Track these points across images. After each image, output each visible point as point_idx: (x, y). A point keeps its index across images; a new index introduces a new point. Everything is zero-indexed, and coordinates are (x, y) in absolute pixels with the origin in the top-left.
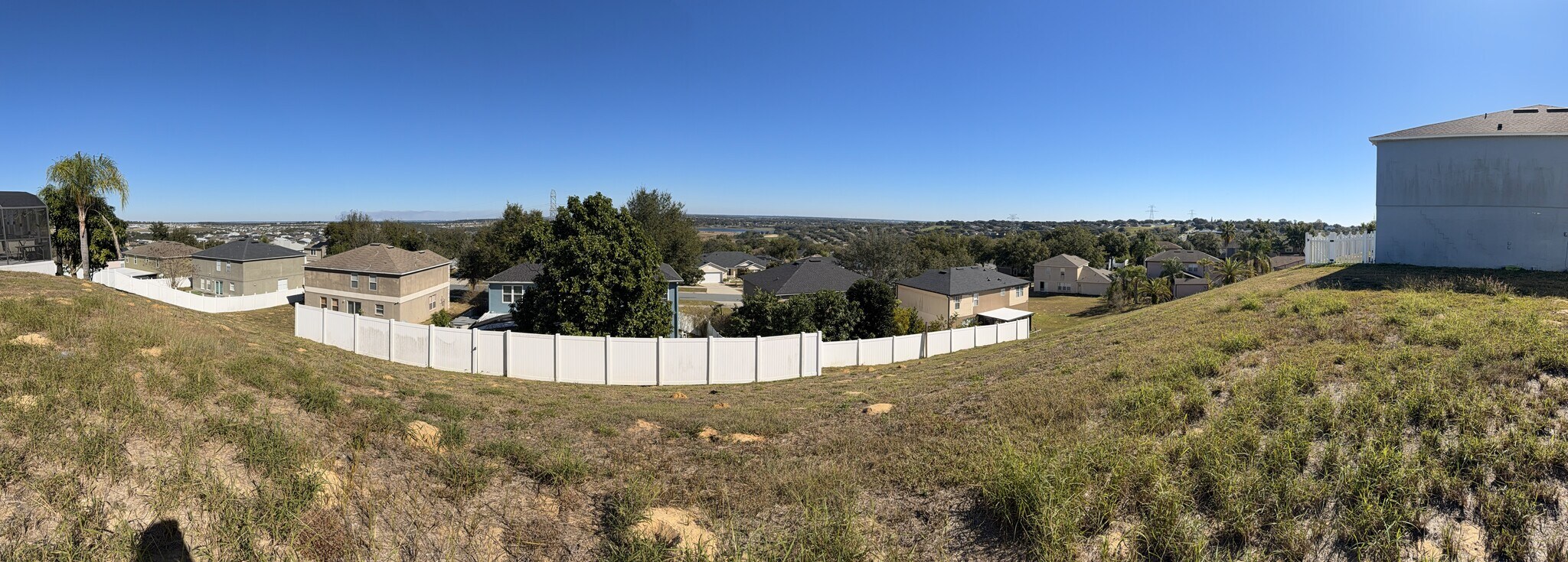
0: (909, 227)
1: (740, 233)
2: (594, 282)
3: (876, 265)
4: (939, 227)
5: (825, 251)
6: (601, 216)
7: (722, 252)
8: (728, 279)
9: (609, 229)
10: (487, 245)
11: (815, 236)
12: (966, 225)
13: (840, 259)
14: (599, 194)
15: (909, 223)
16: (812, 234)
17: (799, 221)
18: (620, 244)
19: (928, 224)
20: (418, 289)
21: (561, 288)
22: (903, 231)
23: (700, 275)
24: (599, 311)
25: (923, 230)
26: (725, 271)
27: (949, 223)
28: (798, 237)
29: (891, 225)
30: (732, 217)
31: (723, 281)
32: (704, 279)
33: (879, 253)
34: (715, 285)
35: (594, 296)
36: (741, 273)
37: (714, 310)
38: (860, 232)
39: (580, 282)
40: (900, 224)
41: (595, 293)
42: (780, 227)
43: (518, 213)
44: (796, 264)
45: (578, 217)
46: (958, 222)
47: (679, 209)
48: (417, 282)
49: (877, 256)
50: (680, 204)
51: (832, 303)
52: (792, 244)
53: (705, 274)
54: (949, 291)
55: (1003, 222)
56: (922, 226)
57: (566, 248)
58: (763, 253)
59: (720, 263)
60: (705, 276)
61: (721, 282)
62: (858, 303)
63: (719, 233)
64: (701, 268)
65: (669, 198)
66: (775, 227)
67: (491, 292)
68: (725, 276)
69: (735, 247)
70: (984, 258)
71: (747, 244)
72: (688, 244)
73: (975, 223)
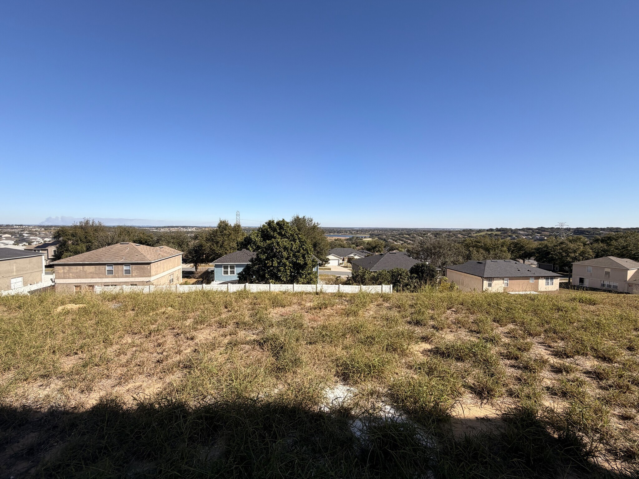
0: (463, 233)
1: (348, 237)
2: (284, 260)
3: (433, 256)
4: (490, 233)
5: (401, 248)
6: (285, 230)
7: (339, 248)
8: (342, 264)
9: (288, 236)
10: (207, 243)
11: (396, 239)
12: (515, 231)
13: (410, 253)
14: (284, 219)
15: (464, 230)
16: (393, 238)
17: (385, 230)
18: (295, 243)
19: (480, 231)
20: (162, 271)
21: (268, 264)
22: (459, 235)
23: (327, 261)
24: (287, 274)
25: (475, 235)
26: (341, 259)
27: (498, 230)
28: (384, 240)
29: (450, 232)
30: (344, 228)
31: (339, 264)
32: (329, 263)
33: (435, 249)
34: (335, 267)
35: (285, 267)
36: (350, 261)
37: (336, 279)
38: (426, 237)
39: (277, 261)
40: (457, 231)
41: (285, 265)
42: (373, 234)
43: (227, 225)
44: (381, 255)
45: (274, 230)
46: (506, 229)
47: (317, 226)
48: (162, 266)
49: (433, 251)
50: (318, 223)
51: (401, 275)
52: (380, 244)
53: (330, 260)
54: (483, 274)
55: (552, 228)
56: (474, 232)
57: (269, 244)
58: (363, 249)
59: (338, 254)
60: (330, 261)
61: (339, 265)
62: (416, 276)
63: (336, 238)
64: (327, 257)
65: (312, 220)
66: (370, 234)
67: (216, 270)
68: (341, 261)
69: (346, 245)
70: (526, 256)
71: (353, 244)
72: (323, 243)
73: (523, 230)
